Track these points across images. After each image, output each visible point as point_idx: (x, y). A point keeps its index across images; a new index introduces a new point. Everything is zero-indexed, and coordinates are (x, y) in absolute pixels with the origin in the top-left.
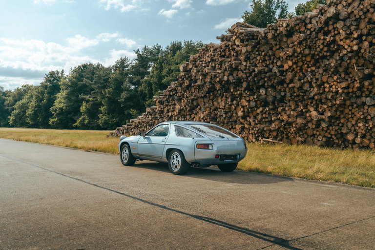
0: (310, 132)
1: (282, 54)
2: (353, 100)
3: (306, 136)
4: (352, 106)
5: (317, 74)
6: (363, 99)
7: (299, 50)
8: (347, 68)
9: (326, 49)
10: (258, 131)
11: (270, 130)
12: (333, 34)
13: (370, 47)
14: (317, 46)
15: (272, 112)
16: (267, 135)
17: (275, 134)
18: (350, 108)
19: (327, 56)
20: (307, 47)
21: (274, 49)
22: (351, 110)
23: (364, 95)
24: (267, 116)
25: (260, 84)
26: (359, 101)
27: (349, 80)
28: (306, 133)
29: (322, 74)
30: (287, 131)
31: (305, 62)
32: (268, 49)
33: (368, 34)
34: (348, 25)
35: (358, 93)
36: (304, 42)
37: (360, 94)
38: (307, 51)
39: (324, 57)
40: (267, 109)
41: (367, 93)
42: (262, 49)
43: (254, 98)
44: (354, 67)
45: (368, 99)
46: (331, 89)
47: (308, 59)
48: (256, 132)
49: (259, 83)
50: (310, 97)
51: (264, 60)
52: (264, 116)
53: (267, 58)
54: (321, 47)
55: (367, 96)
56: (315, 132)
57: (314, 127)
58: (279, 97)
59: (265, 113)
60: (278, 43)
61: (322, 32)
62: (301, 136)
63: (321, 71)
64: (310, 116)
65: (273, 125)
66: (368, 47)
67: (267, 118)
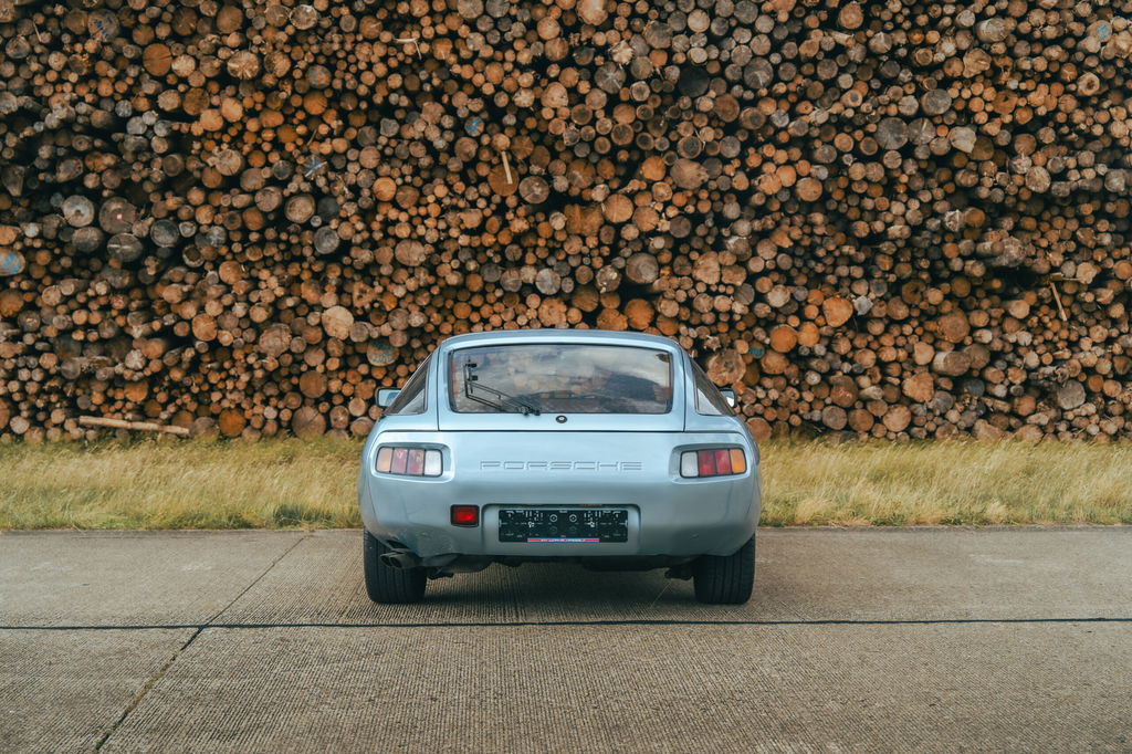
0: (314, 387)
1: (183, 65)
2: (492, 276)
3: (294, 401)
4: (483, 293)
5: (353, 168)
6: (528, 274)
7: (282, 65)
8: (473, 163)
9: (396, 81)
10: (42, 383)
11: (117, 382)
12: (429, 32)
13: (570, 106)
14: (362, 66)
15: (119, 303)
16: (97, 399)
17: (137, 395)
18: (477, 301)
19: (397, 107)
20: (322, 60)
21: (141, 36)
22: (476, 309)
23: (530, 259)
24: (96, 318)
25: (62, 176)
26: (511, 279)
27: (482, 203)
28: (296, 389)
29: (375, 170)
30: (206, 380)
31: (300, 116)
32: (113, 30)
33: (567, 62)
34: (498, 15)
35: (513, 252)
36: (312, 40)
37: (518, 256)
38: (320, 76)
39: (388, 110)
40: (101, 289)
41: (542, 254)
42: (77, 25)
43: (21, 238)
44: (501, 162)
45: (545, 273)
46: (421, 230)
47: (315, 106)
48: (32, 388)
49: (52, 169)
50: (320, 251)
51: (91, 77)
52: (80, 317)
53: (102, 67)
54: (380, 70)
55: (541, 264)
56: (335, 385)
57: (334, 364)
58: (165, 240)
59: (84, 306)
60: (167, 17)
61: (382, 14)
62: (273, 401)
63: (370, 157)
64: (320, 325)
65: (135, 359)
66: (565, 102)
67: (95, 327)
